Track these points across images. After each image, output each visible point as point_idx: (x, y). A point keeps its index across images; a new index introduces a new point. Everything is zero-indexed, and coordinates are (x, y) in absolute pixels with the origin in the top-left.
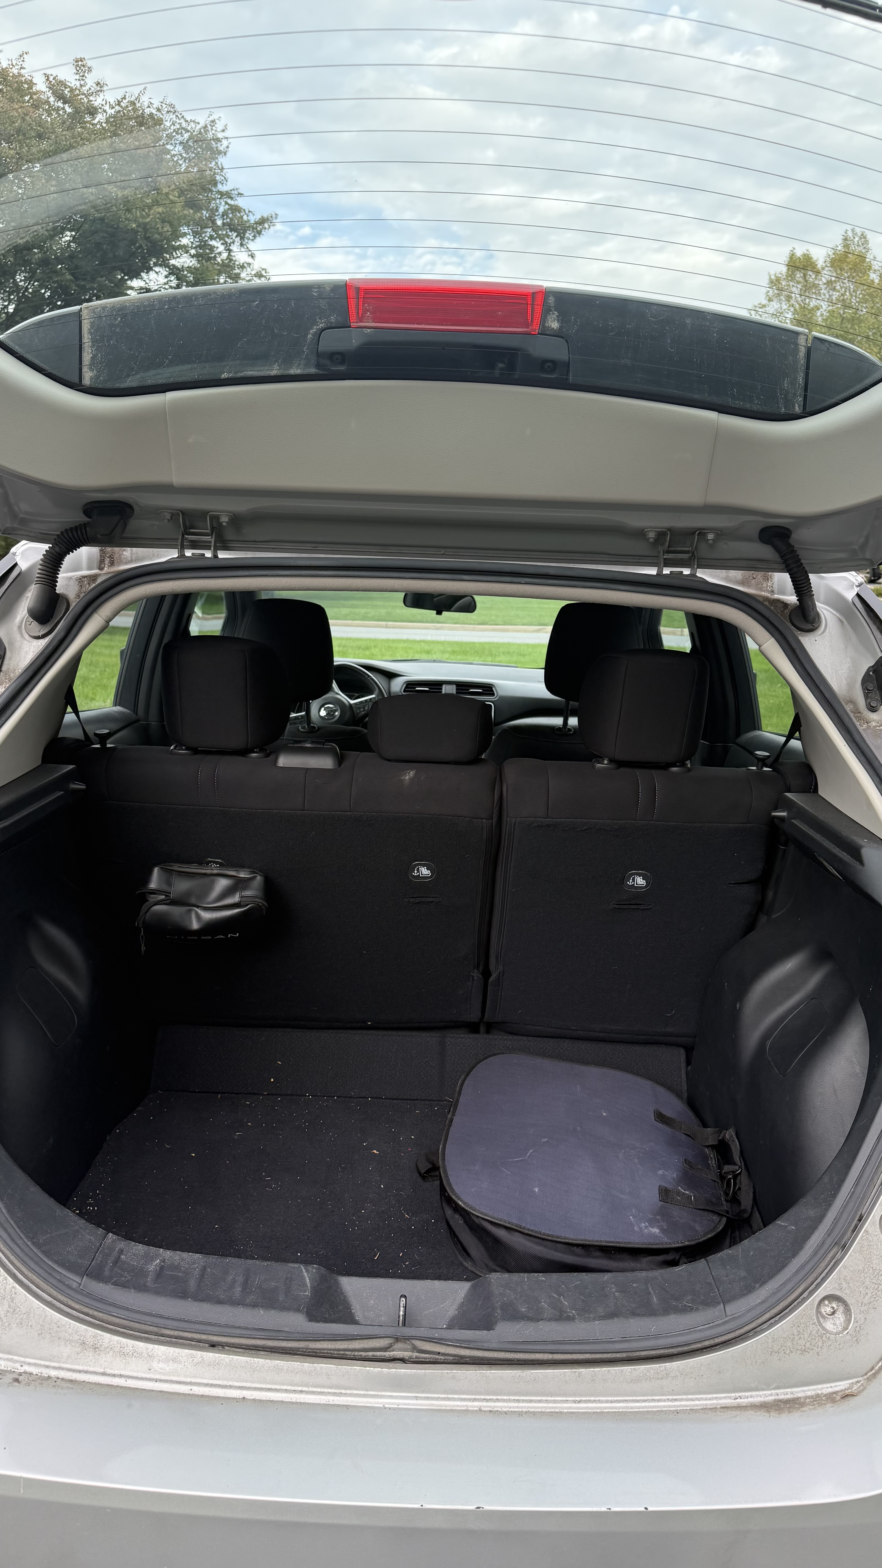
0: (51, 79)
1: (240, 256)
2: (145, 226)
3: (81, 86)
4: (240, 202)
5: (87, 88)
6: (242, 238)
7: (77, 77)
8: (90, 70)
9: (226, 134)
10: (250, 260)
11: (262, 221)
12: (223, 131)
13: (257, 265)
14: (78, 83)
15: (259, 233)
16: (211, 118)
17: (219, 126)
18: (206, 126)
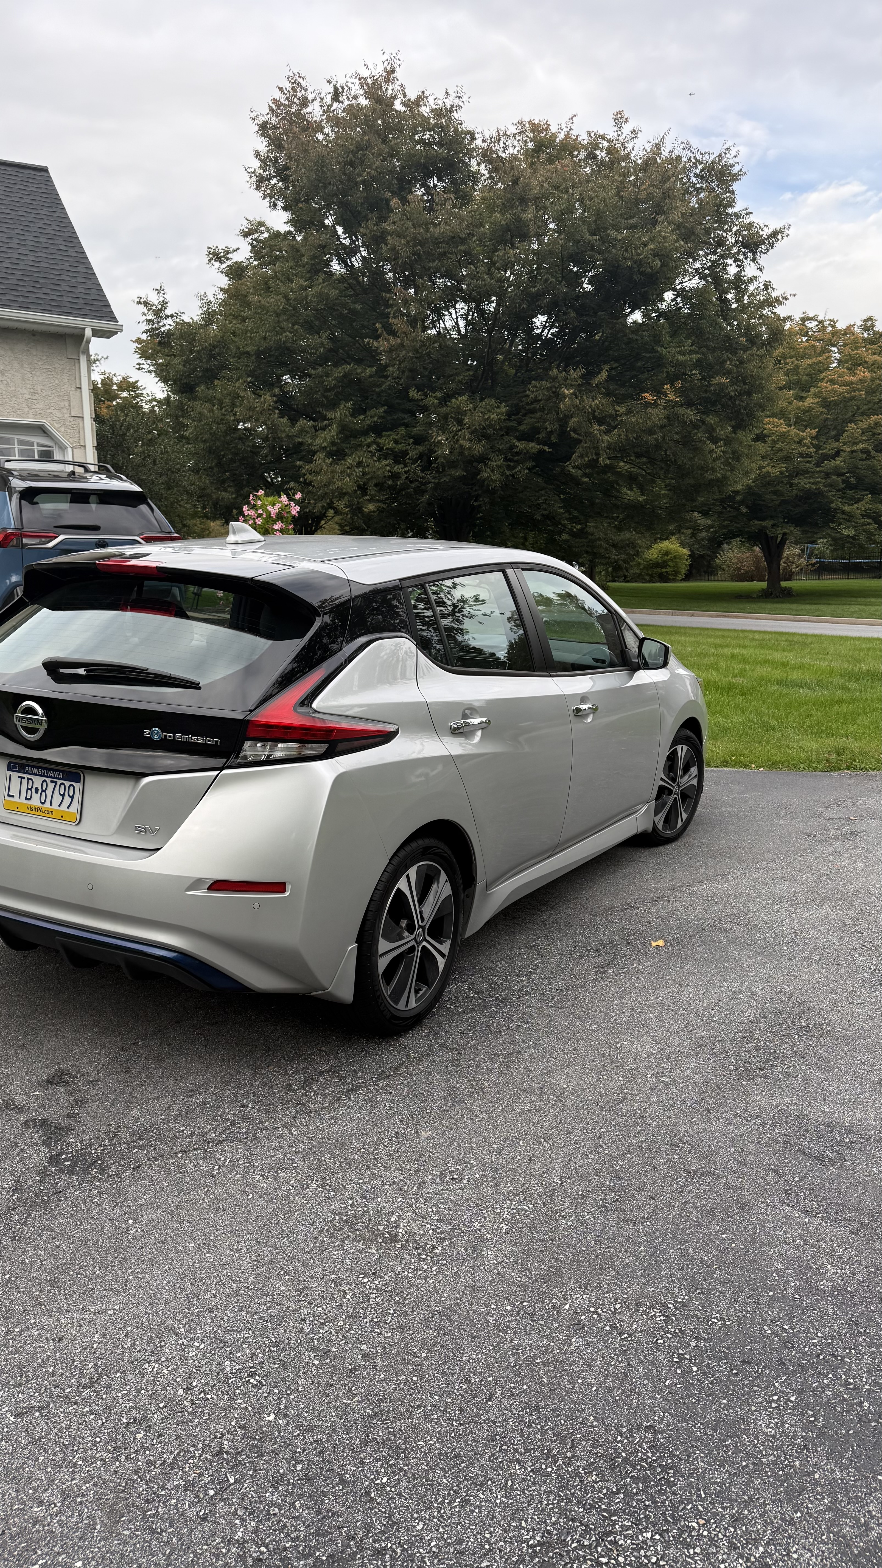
0: (592, 135)
1: (750, 270)
2: (639, 263)
3: (619, 136)
4: (751, 219)
5: (624, 137)
6: (754, 253)
7: (616, 129)
8: (627, 120)
9: (736, 160)
10: (758, 273)
11: (775, 234)
12: (735, 157)
13: (763, 278)
14: (615, 134)
15: (772, 245)
16: (726, 146)
17: (733, 152)
18: (720, 155)
